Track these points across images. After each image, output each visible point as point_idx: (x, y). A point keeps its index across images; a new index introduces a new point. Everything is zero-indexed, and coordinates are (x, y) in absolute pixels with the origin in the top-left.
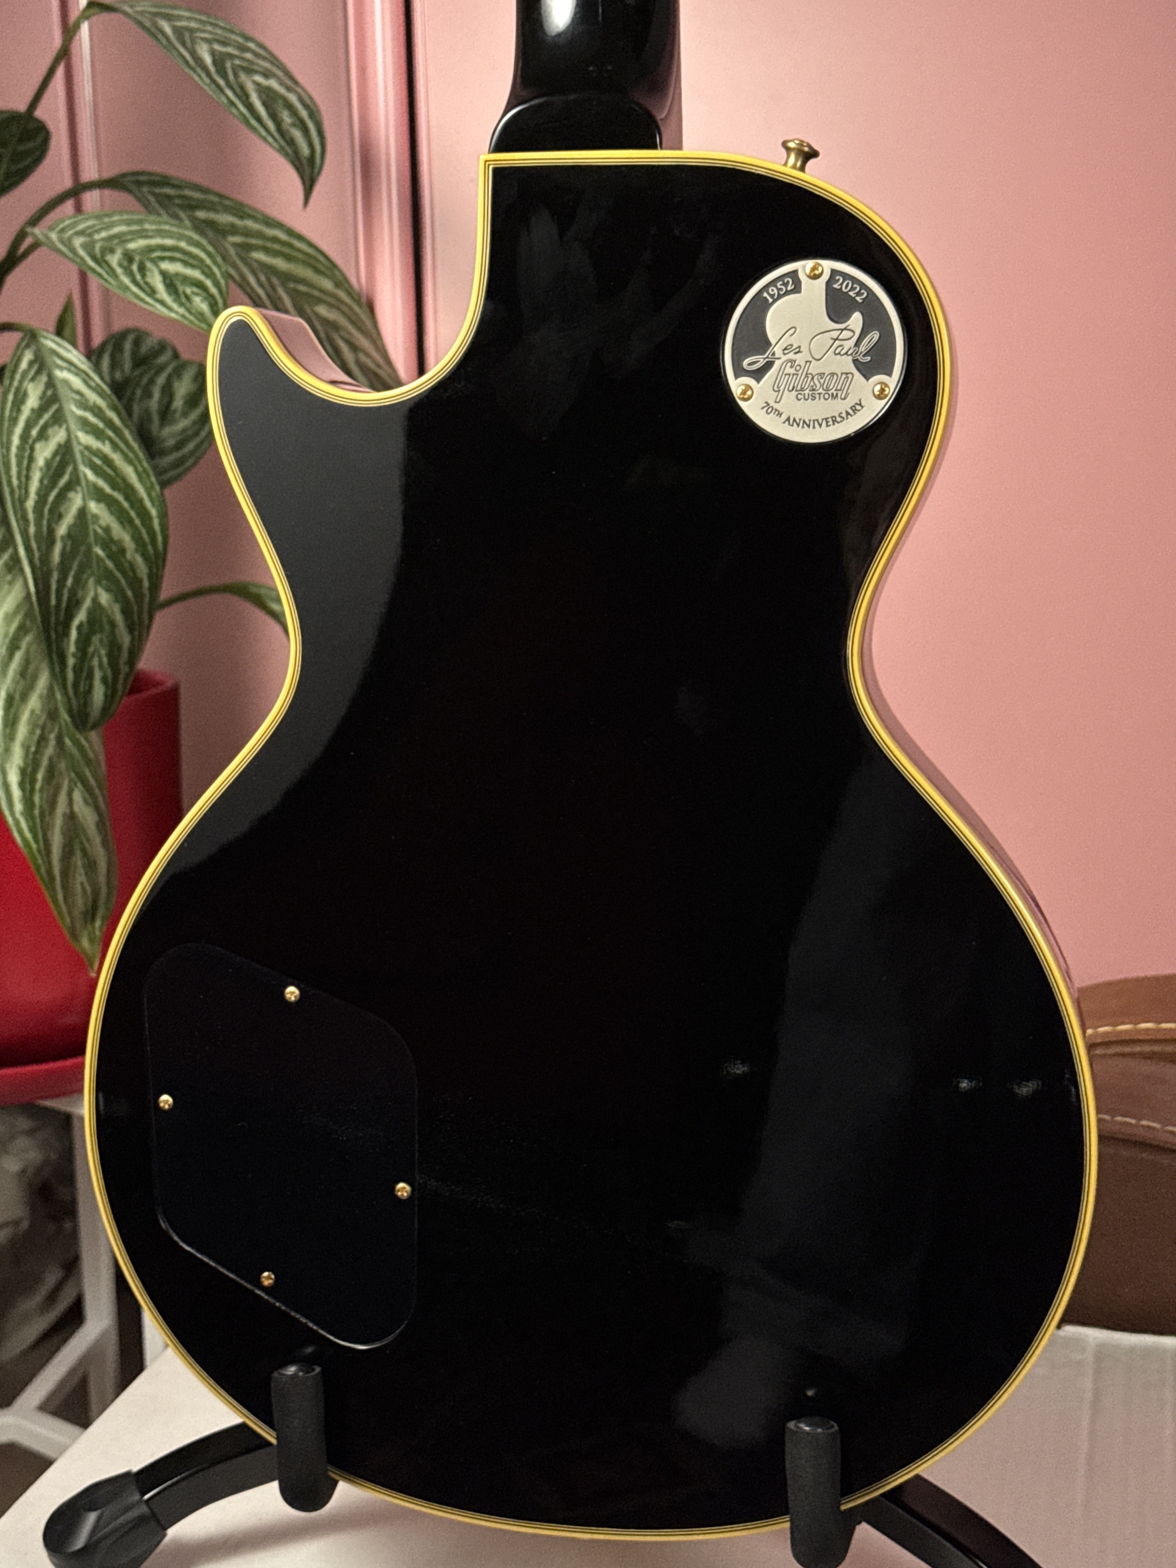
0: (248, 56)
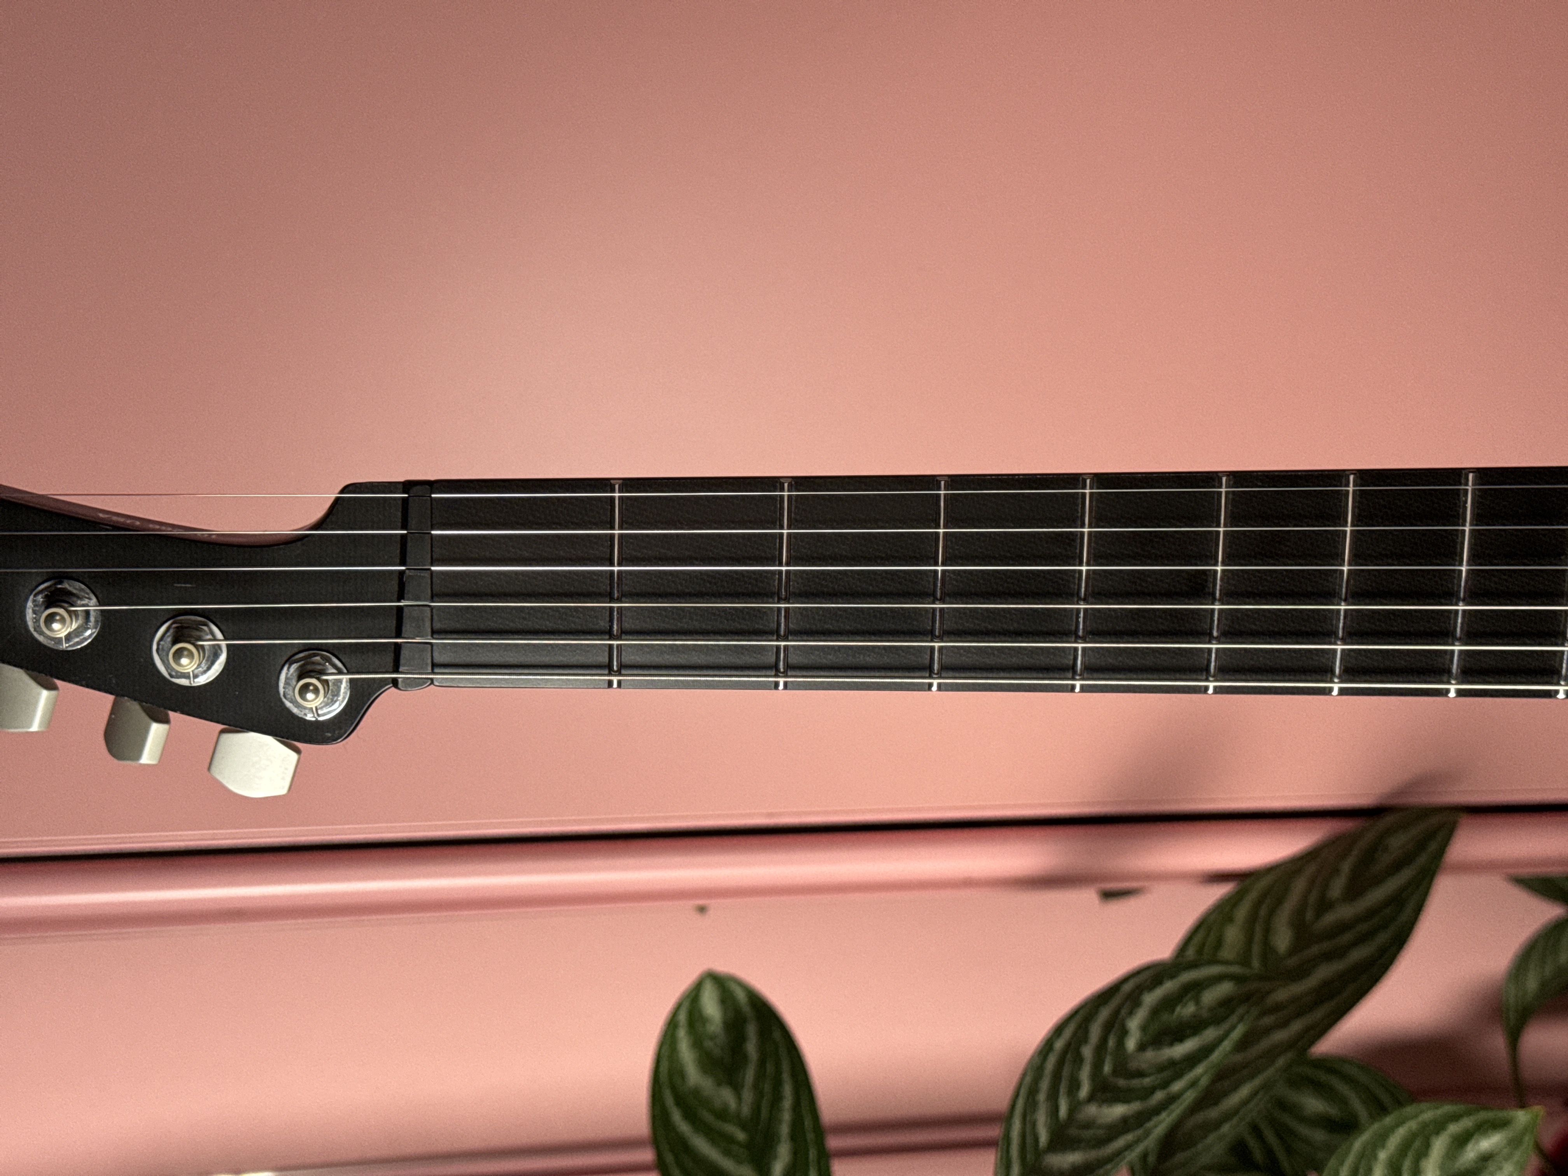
0: (1087, 1052)
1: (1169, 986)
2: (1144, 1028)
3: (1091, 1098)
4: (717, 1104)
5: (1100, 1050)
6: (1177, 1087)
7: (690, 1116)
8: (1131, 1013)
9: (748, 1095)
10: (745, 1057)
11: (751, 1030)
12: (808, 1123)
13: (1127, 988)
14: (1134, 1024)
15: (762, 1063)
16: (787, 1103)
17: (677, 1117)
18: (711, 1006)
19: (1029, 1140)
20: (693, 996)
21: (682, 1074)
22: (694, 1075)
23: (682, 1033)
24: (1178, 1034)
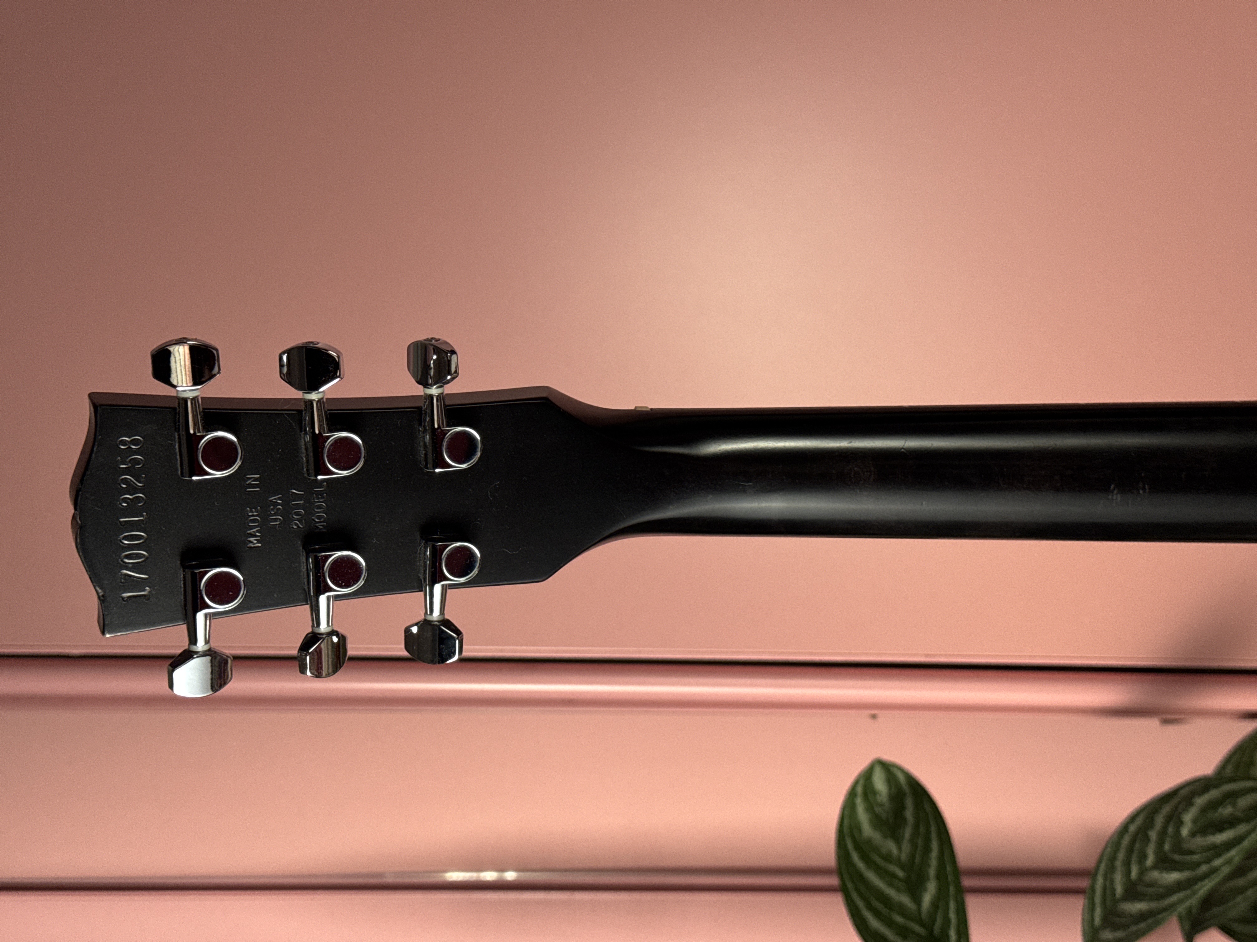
1: (1214, 794)
2: (1195, 821)
3: (1155, 867)
4: (884, 851)
5: (1163, 834)
6: (1217, 862)
7: (865, 857)
8: (1185, 810)
9: (906, 847)
10: (904, 820)
11: (909, 803)
12: (949, 868)
13: (1183, 792)
14: (1188, 818)
15: (916, 826)
16: (934, 854)
17: (855, 857)
18: (880, 783)
19: (1108, 892)
20: (867, 776)
21: (860, 830)
22: (867, 830)
23: (859, 801)
24: (1220, 826)
